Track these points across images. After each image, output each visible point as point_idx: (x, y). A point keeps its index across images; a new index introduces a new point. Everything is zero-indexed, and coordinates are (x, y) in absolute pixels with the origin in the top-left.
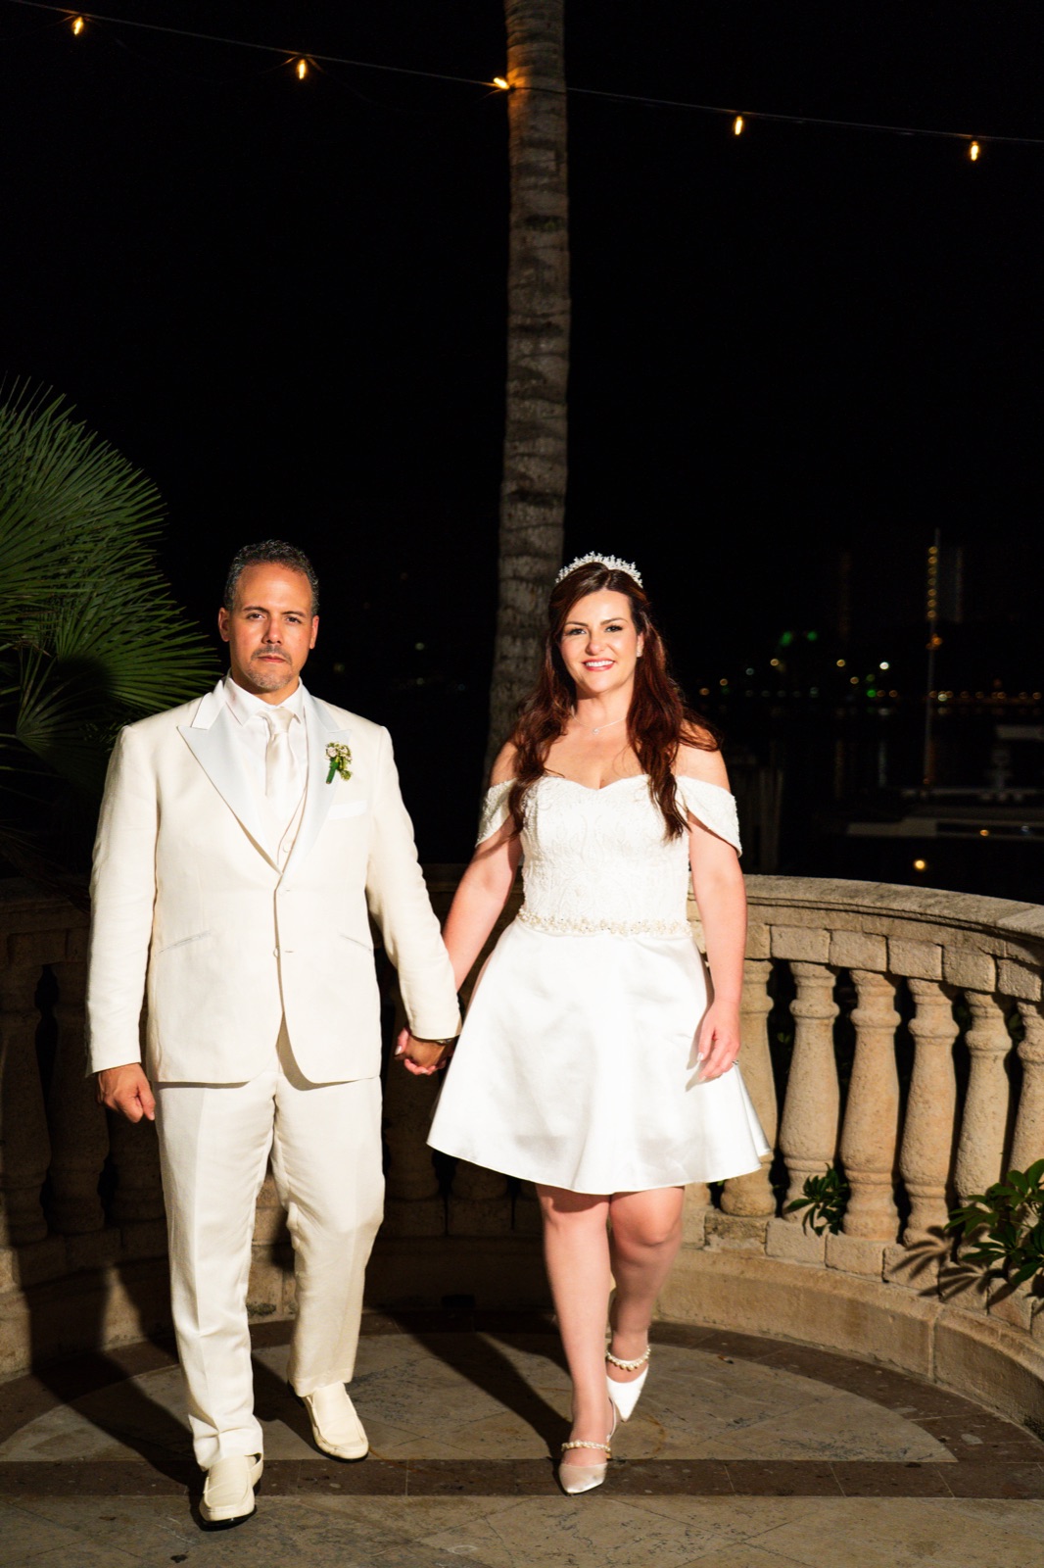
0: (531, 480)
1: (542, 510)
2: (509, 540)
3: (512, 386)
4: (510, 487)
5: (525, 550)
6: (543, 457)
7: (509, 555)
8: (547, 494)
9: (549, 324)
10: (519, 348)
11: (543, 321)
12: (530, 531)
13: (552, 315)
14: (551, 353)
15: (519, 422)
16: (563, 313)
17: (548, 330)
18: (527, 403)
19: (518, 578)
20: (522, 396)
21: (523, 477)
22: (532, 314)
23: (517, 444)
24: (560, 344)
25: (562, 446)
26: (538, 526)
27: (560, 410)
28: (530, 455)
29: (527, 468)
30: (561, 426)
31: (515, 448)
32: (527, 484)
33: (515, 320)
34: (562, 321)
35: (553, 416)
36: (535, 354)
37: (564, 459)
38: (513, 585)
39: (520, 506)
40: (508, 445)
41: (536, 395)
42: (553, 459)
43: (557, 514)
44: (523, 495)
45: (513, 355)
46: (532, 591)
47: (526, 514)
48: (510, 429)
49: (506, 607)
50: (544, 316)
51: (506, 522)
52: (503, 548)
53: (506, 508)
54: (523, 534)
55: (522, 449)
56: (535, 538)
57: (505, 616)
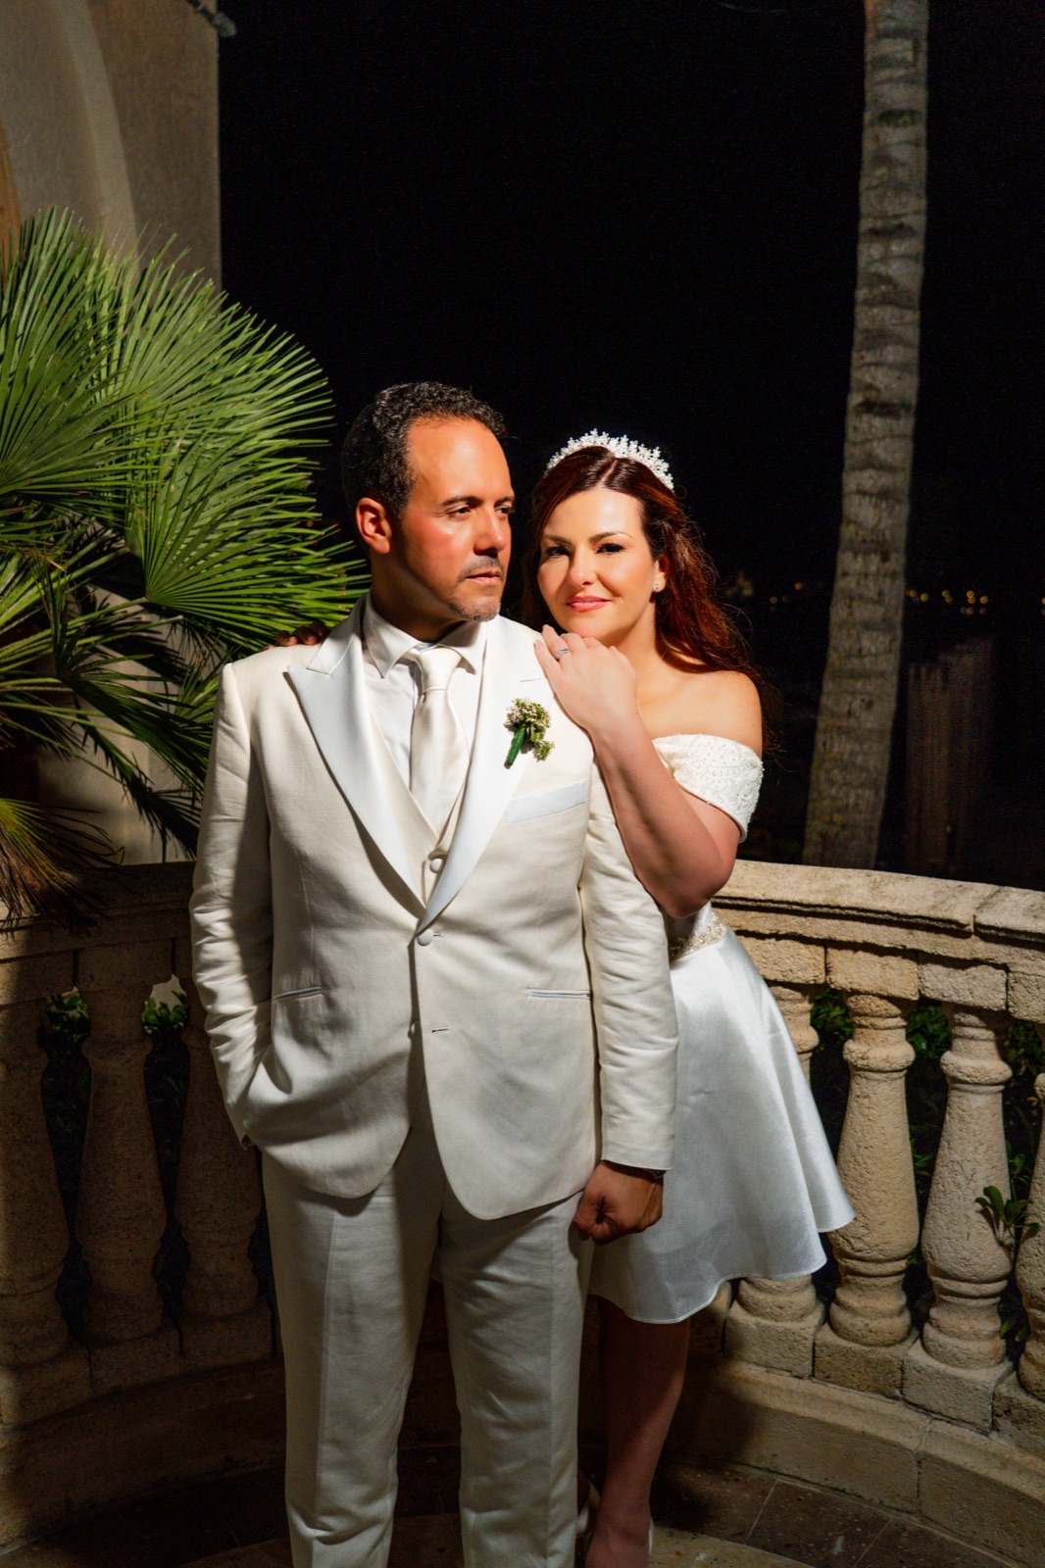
0: (878, 390)
1: (888, 421)
2: (852, 453)
3: (861, 294)
4: (855, 399)
5: (870, 463)
6: (891, 366)
7: (853, 469)
8: (894, 405)
9: (901, 226)
10: (869, 253)
11: (895, 222)
12: (875, 444)
13: (904, 215)
14: (903, 256)
15: (867, 331)
16: (917, 212)
17: (901, 231)
18: (875, 311)
19: (862, 492)
20: (869, 303)
21: (869, 387)
22: (883, 216)
23: (864, 353)
24: (914, 245)
25: (912, 355)
26: (884, 438)
27: (912, 316)
28: (877, 365)
29: (874, 378)
30: (912, 333)
31: (862, 358)
32: (873, 394)
33: (865, 225)
34: (918, 222)
35: (906, 323)
36: (885, 258)
37: (915, 368)
38: (856, 499)
39: (865, 417)
40: (855, 355)
41: (886, 301)
42: (903, 367)
43: (905, 424)
44: (868, 407)
45: (863, 260)
46: (876, 506)
47: (871, 426)
48: (858, 338)
49: (849, 522)
50: (896, 216)
51: (851, 435)
52: (848, 463)
53: (852, 421)
54: (868, 447)
55: (869, 358)
56: (880, 450)
57: (847, 532)
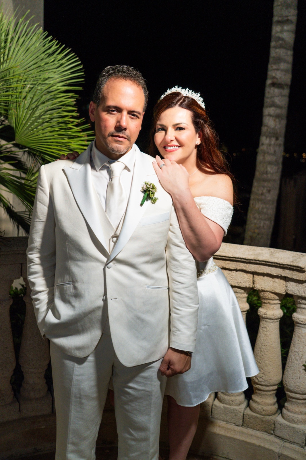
0: (277, 79)
1: (280, 90)
2: (267, 101)
3: (273, 44)
4: (269, 82)
5: (273, 105)
6: (282, 70)
7: (267, 107)
8: (282, 84)
9: (288, 20)
10: (276, 29)
11: (286, 18)
12: (275, 98)
13: (289, 16)
14: (288, 31)
15: (274, 57)
16: (293, 15)
17: (287, 21)
18: (278, 50)
19: (270, 115)
20: (276, 47)
21: (274, 78)
22: (282, 16)
23: (273, 65)
24: (291, 27)
25: (290, 66)
26: (278, 96)
27: (290, 53)
28: (277, 70)
29: (276, 74)
30: (290, 59)
31: (272, 67)
32: (275, 80)
33: (275, 19)
34: (294, 19)
35: (288, 55)
36: (282, 31)
37: (290, 71)
38: (268, 118)
39: (272, 88)
40: (269, 66)
41: (281, 47)
42: (286, 71)
43: (286, 92)
44: (273, 85)
45: (274, 32)
46: (275, 120)
47: (274, 91)
48: (271, 60)
49: (265, 126)
50: (287, 16)
51: (267, 95)
52: (265, 104)
53: (267, 90)
54: (272, 99)
55: (275, 67)
56: (277, 100)
57: (264, 129)
